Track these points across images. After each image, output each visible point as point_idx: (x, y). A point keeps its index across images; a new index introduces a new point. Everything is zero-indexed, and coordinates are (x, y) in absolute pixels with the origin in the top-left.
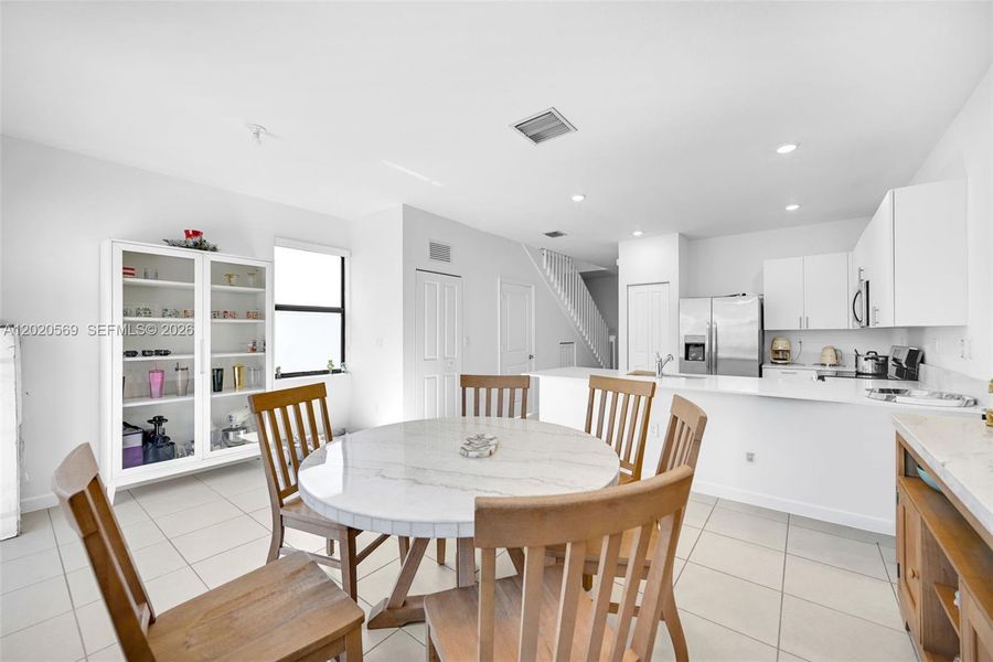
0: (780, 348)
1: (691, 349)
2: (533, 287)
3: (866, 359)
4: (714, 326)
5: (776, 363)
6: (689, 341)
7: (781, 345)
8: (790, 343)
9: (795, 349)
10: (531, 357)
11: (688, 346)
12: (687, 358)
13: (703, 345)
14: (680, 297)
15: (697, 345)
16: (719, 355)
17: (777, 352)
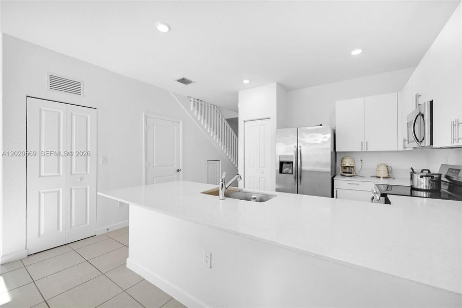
0: (347, 165)
1: (284, 165)
2: (181, 123)
3: (422, 177)
4: (299, 149)
5: (344, 176)
6: (283, 160)
7: (347, 162)
8: (354, 162)
9: (358, 166)
10: (178, 171)
11: (281, 163)
12: (281, 172)
13: (292, 163)
14: (277, 128)
15: (288, 163)
16: (303, 168)
17: (345, 167)
